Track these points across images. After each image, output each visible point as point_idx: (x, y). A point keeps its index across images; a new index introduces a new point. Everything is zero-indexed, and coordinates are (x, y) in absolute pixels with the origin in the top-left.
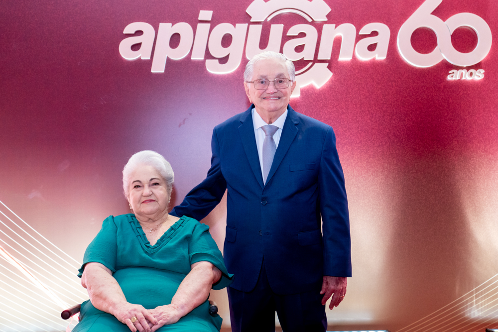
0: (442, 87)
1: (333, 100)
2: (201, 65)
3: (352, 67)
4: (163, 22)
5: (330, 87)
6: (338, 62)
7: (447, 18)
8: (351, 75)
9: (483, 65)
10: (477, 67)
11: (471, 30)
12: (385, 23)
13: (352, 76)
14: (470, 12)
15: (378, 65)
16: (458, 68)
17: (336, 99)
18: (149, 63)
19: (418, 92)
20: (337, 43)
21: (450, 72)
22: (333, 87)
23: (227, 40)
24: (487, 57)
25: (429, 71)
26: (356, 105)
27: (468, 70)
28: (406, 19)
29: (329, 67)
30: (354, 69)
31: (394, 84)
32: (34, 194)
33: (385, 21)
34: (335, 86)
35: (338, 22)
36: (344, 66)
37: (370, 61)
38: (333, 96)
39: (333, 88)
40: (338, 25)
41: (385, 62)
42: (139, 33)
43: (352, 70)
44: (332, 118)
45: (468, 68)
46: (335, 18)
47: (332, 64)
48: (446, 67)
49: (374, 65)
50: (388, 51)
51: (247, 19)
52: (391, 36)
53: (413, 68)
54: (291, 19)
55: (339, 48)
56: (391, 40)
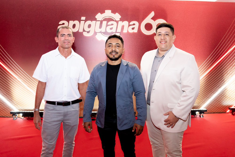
0: (153, 41)
2: (82, 33)
3: (127, 34)
4: (70, 20)
6: (123, 33)
7: (156, 20)
12: (137, 21)
13: (127, 37)
14: (162, 19)
19: (146, 42)
20: (123, 27)
25: (150, 36)
26: (128, 46)
28: (143, 20)
31: (139, 39)
37: (133, 33)
41: (137, 33)
46: (122, 20)
47: (121, 33)
49: (134, 34)
50: (138, 30)
51: (95, 19)
52: (139, 25)
53: (145, 35)
54: (109, 20)
55: (123, 28)
56: (139, 26)
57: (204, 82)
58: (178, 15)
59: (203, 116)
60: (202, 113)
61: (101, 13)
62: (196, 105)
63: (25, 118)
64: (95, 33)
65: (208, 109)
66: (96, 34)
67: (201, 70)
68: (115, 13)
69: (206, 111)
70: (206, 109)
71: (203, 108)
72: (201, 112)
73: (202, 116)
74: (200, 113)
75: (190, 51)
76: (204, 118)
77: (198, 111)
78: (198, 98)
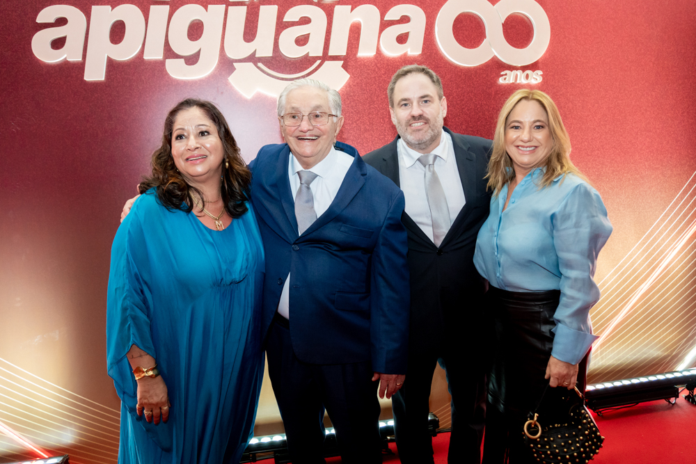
0: (493, 93)
1: (352, 112)
2: (161, 64)
3: (377, 67)
4: (98, 4)
5: (347, 94)
6: (356, 59)
7: (497, 1)
8: (375, 77)
9: (540, 65)
10: (533, 67)
11: (526, 19)
12: (418, 5)
13: (377, 79)
16: (511, 68)
17: (355, 111)
18: (80, 67)
19: (463, 100)
20: (355, 32)
21: (502, 73)
22: (352, 94)
23: (195, 30)
24: (545, 54)
25: (476, 72)
26: (383, 118)
27: (523, 71)
29: (345, 67)
30: (379, 69)
33: (418, 3)
34: (354, 92)
35: (355, 3)
36: (365, 64)
37: (400, 57)
38: (352, 106)
39: (351, 96)
41: (420, 59)
42: (62, 22)
43: (377, 70)
44: (352, 138)
45: (524, 68)
47: (349, 61)
48: (497, 66)
50: (424, 44)
53: (456, 67)
55: (357, 38)
56: (426, 29)
64: (227, 65)
66: (232, 69)
72: (692, 383)
75: (637, 134)
78: (670, 326)
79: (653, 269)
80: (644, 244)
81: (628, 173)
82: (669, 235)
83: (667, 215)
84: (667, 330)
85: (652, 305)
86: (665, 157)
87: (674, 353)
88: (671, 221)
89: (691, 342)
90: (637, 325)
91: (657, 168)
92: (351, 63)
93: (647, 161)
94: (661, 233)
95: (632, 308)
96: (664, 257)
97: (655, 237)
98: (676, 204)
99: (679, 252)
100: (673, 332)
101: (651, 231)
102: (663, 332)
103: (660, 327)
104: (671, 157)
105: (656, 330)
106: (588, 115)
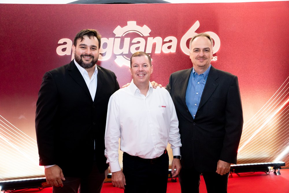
6: (155, 54)
8: (160, 60)
9: (217, 54)
12: (175, 36)
14: (211, 31)
15: (172, 55)
18: (70, 56)
20: (154, 46)
24: (219, 51)
26: (163, 73)
28: (184, 34)
31: (179, 63)
32: (21, 117)
34: (153, 64)
35: (155, 36)
36: (157, 56)
37: (169, 53)
40: (155, 37)
41: (175, 53)
42: (65, 43)
43: (161, 57)
46: (153, 35)
49: (171, 55)
50: (177, 49)
51: (113, 36)
52: (178, 42)
53: (187, 56)
54: (134, 35)
55: (155, 48)
56: (177, 44)
57: (278, 121)
58: (234, 25)
59: (280, 174)
60: (278, 168)
61: (122, 26)
62: (268, 156)
63: (6, 192)
64: (114, 56)
65: (286, 162)
66: (116, 58)
67: (272, 104)
68: (142, 26)
69: (284, 165)
70: (283, 162)
71: (277, 161)
72: (276, 167)
73: (278, 172)
74: (274, 168)
75: (254, 77)
76: (282, 175)
77: (271, 165)
78: (269, 146)
79: (261, 125)
80: (257, 115)
81: (250, 90)
82: (267, 113)
83: (266, 105)
84: (267, 147)
85: (261, 138)
86: (265, 85)
87: (271, 157)
88: (268, 108)
89: (279, 152)
90: (255, 145)
91: (262, 89)
92: (153, 55)
93: (258, 86)
94: (264, 112)
95: (253, 138)
96: (265, 121)
97: (262, 114)
98: (270, 101)
99: (272, 119)
100: (270, 148)
101: (260, 111)
102: (266, 148)
103: (265, 146)
104: (267, 85)
105: (263, 147)
106: (234, 71)
